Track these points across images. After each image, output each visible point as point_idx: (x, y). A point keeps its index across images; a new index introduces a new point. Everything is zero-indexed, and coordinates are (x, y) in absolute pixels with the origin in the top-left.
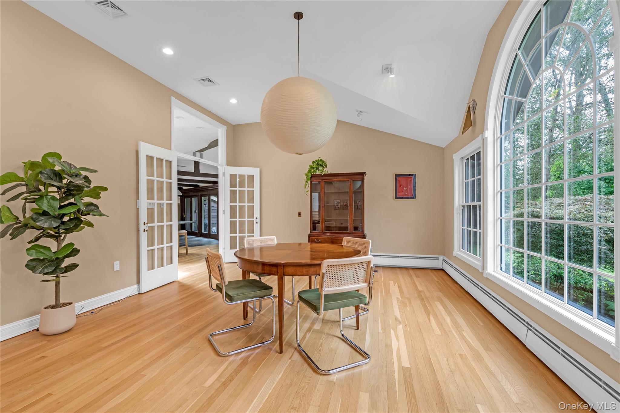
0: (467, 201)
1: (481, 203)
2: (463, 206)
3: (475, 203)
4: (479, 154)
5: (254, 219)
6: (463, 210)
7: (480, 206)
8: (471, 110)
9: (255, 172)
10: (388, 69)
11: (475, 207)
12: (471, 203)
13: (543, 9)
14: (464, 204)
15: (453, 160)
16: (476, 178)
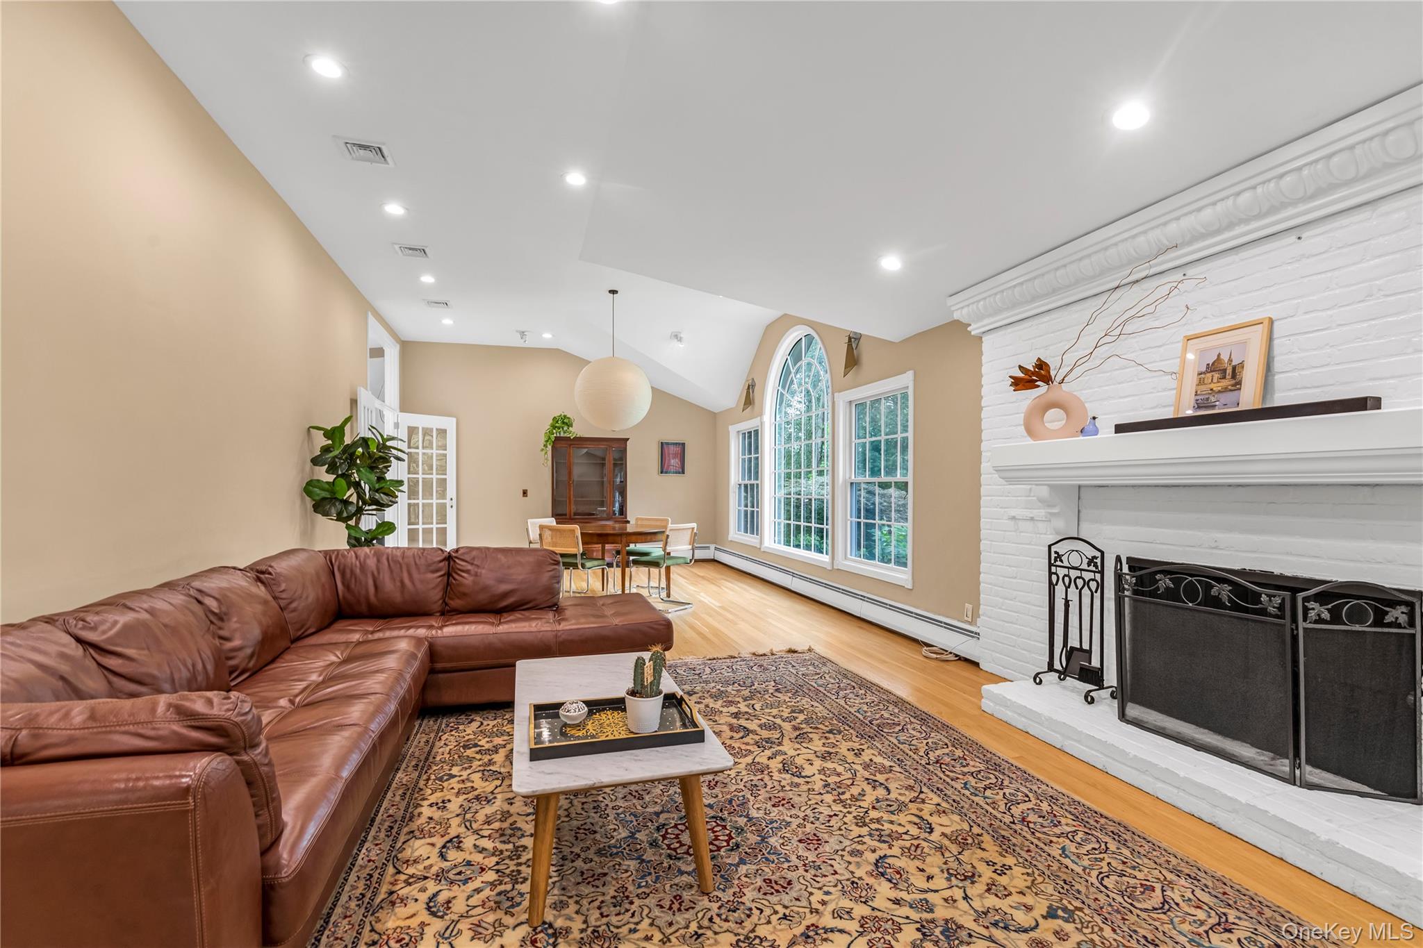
0: (743, 479)
1: (758, 482)
2: (740, 485)
3: (752, 482)
4: (756, 432)
5: (447, 501)
6: (740, 488)
7: (757, 485)
8: (750, 388)
9: (449, 424)
10: (677, 337)
11: (752, 485)
12: (747, 482)
13: (803, 339)
14: (740, 482)
15: (729, 432)
16: (753, 456)
